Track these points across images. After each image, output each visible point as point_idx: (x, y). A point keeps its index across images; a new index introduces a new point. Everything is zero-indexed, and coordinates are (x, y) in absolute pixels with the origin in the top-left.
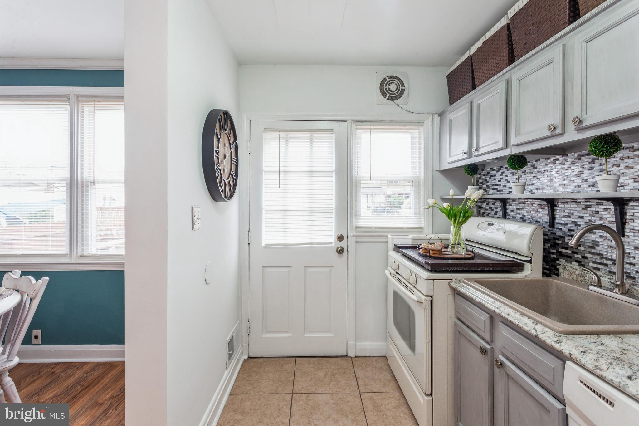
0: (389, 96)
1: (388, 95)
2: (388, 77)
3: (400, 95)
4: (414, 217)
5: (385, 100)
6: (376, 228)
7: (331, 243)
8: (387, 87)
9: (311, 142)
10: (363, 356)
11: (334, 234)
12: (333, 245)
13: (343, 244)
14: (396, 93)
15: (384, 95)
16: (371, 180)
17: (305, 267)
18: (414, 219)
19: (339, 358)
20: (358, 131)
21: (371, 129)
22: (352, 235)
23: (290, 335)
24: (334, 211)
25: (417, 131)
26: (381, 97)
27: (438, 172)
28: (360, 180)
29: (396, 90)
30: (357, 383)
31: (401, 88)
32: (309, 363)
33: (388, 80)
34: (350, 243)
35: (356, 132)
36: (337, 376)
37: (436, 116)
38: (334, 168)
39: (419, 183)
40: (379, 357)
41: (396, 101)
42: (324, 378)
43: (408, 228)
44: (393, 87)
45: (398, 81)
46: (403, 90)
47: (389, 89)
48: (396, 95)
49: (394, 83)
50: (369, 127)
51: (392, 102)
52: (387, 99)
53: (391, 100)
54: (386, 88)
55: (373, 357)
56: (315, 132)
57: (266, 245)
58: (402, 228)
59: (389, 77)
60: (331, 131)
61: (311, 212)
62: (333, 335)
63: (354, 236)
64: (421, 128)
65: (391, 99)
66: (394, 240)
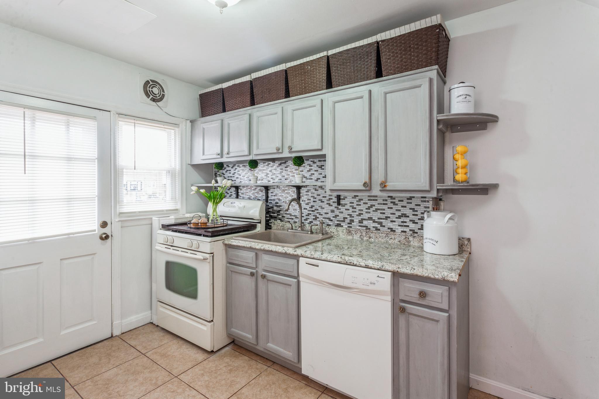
0: (152, 98)
1: (151, 96)
2: (150, 80)
3: (161, 99)
4: (170, 201)
5: (148, 100)
6: (140, 212)
7: (95, 231)
9: (68, 125)
10: (129, 330)
11: (96, 222)
12: (97, 232)
13: (107, 230)
14: (158, 97)
15: (147, 95)
16: (135, 169)
17: (61, 260)
18: (171, 203)
19: (105, 342)
20: (120, 123)
21: (135, 123)
22: (117, 220)
23: (41, 340)
24: (96, 198)
25: (173, 131)
26: (145, 97)
27: (190, 165)
28: (123, 169)
29: (158, 94)
30: (136, 349)
31: (162, 93)
32: (73, 358)
33: (151, 83)
34: (113, 229)
35: (119, 123)
36: (114, 354)
37: (188, 121)
38: (96, 156)
39: (175, 173)
40: (144, 325)
41: (157, 103)
42: (100, 361)
43: (167, 210)
44: (156, 90)
45: (159, 87)
46: (163, 95)
47: (152, 91)
49: (156, 87)
50: (133, 121)
51: (154, 103)
52: (151, 100)
53: (153, 101)
54: (149, 90)
55: (139, 327)
56: (74, 116)
58: (163, 211)
59: (153, 81)
60: (94, 118)
61: (69, 200)
62: (96, 322)
63: (119, 221)
64: (177, 129)
65: (154, 100)
66: (161, 221)
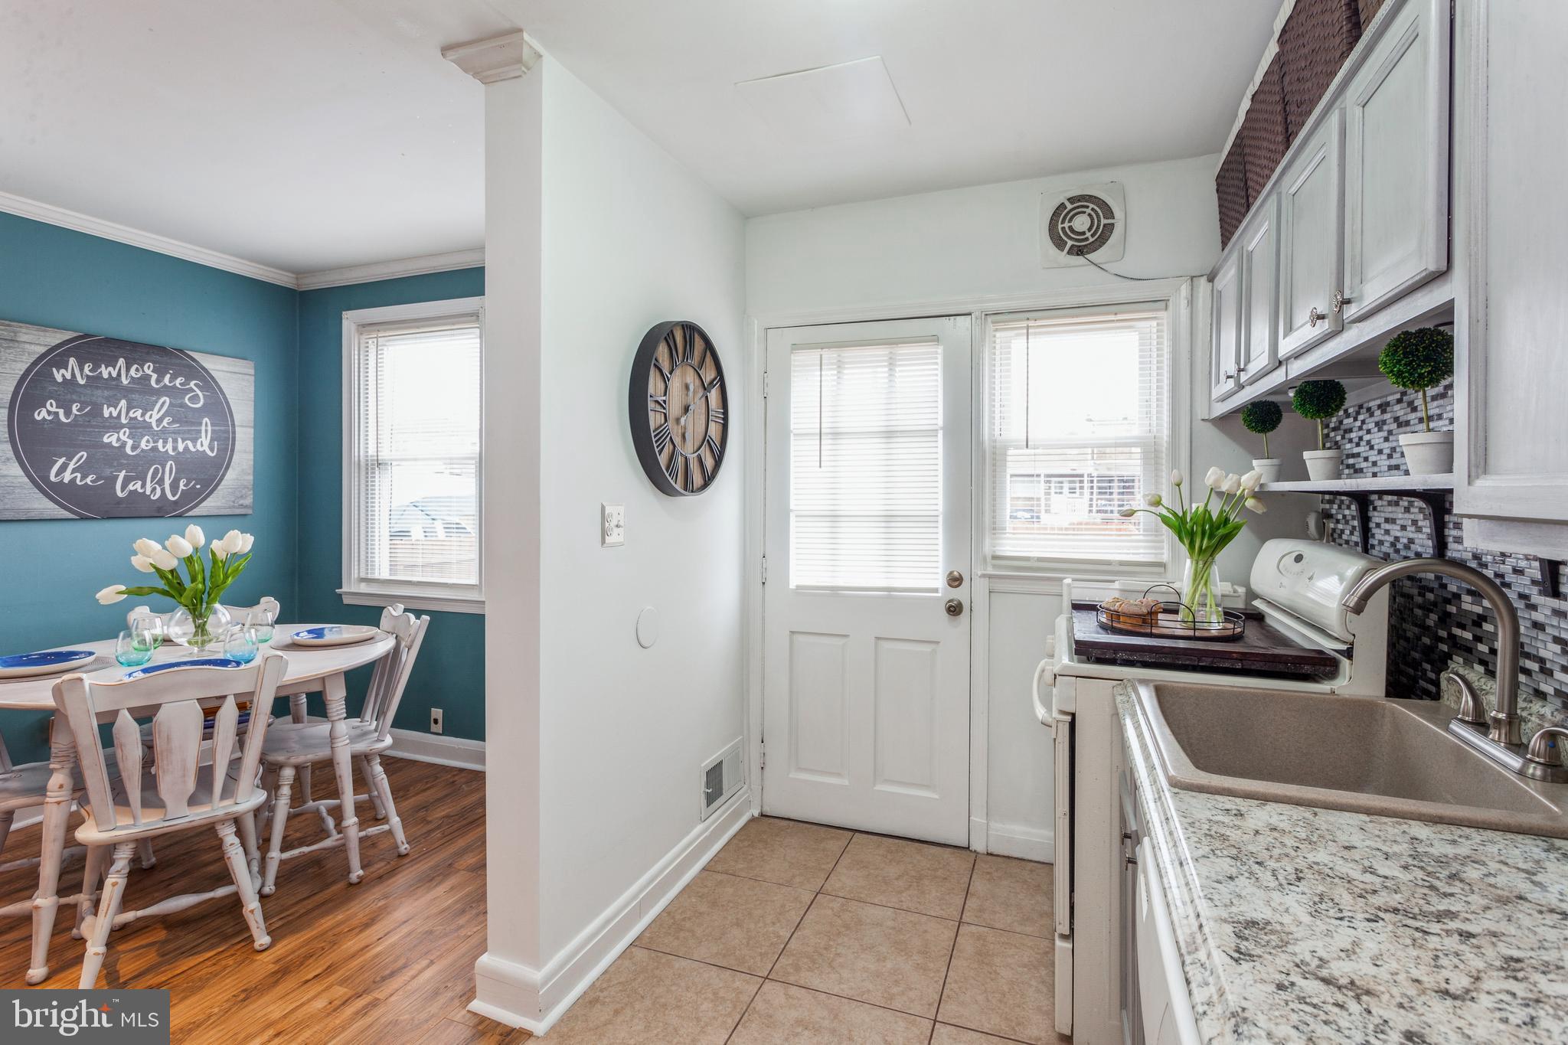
0: (1072, 246)
1: (1070, 243)
2: (1069, 200)
3: (1101, 241)
4: (1141, 537)
5: (1062, 257)
7: (936, 590)
8: (1066, 225)
9: (892, 364)
10: (1006, 853)
11: (940, 571)
12: (940, 595)
13: (960, 594)
14: (1090, 237)
15: (1059, 244)
16: (1027, 447)
17: (878, 638)
18: (1147, 541)
19: (949, 850)
20: (998, 335)
21: (1028, 327)
22: (979, 573)
23: (846, 782)
24: (940, 519)
25: (1154, 323)
26: (1053, 250)
27: (1209, 425)
28: (1005, 448)
29: (1090, 229)
30: (965, 903)
31: (1104, 222)
32: (879, 846)
33: (1069, 206)
34: (973, 593)
35: (995, 336)
36: (926, 882)
37: (1203, 281)
38: (940, 422)
39: (1156, 451)
41: (1091, 256)
42: (897, 879)
43: (1122, 563)
44: (1081, 223)
45: (1096, 208)
46: (1110, 228)
47: (1070, 228)
48: (1091, 240)
49: (1085, 212)
50: (1024, 323)
51: (1080, 260)
52: (1068, 253)
53: (1078, 255)
54: (1063, 228)
55: (1031, 861)
56: (897, 344)
57: (798, 587)
58: (1108, 563)
59: (1071, 200)
60: (935, 339)
61: (889, 518)
62: (937, 797)
63: (984, 576)
64: (1162, 314)
65: (1078, 251)
